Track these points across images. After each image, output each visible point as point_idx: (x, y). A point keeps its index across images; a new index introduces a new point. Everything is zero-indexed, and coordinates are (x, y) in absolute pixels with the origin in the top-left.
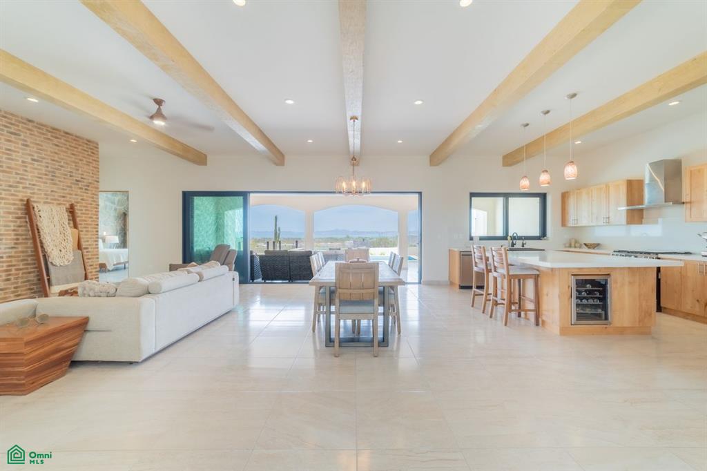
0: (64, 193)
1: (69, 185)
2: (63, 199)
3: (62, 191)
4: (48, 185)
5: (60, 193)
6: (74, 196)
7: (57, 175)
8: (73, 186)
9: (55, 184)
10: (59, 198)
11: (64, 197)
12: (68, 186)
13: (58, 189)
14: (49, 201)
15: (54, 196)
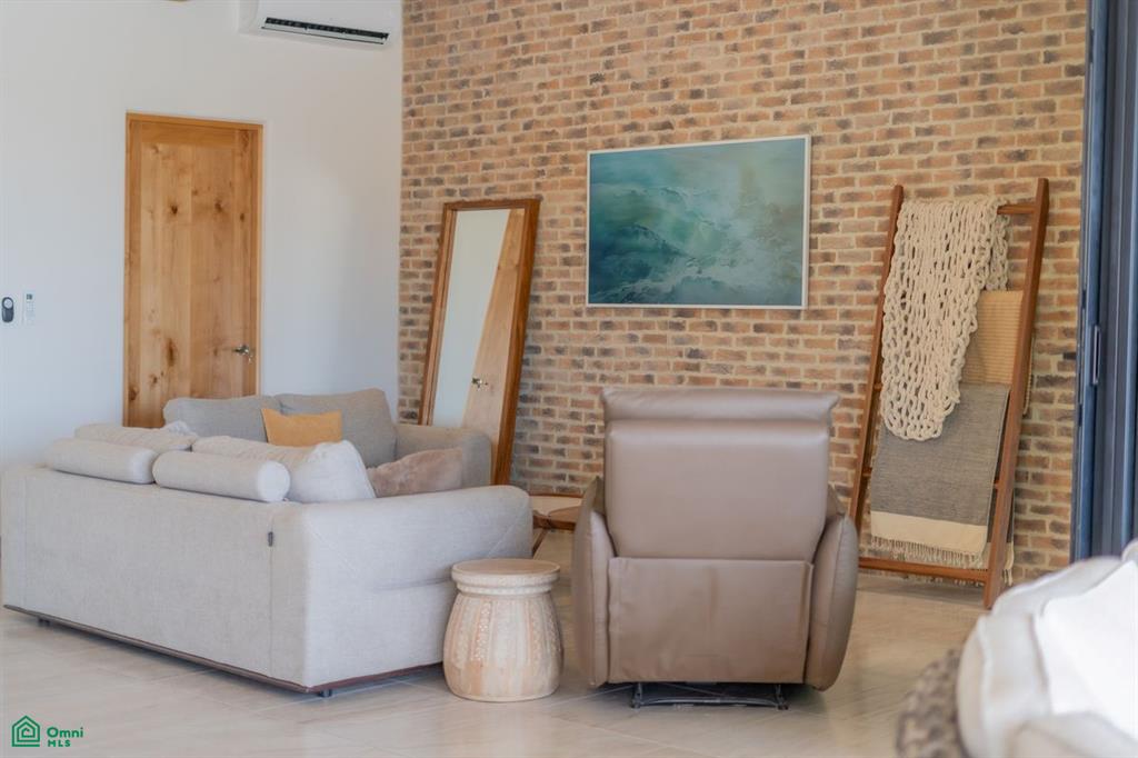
0: (1022, 140)
1: (1043, 98)
2: (1017, 165)
3: (1016, 133)
4: (971, 120)
5: (1011, 141)
6: (1061, 145)
7: (1001, 70)
8: (1058, 99)
9: (990, 111)
10: (1008, 166)
11: (1020, 156)
12: (1040, 107)
13: (1002, 126)
14: (971, 182)
15: (988, 159)
